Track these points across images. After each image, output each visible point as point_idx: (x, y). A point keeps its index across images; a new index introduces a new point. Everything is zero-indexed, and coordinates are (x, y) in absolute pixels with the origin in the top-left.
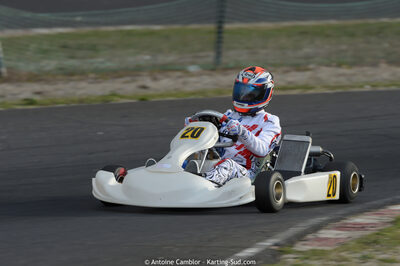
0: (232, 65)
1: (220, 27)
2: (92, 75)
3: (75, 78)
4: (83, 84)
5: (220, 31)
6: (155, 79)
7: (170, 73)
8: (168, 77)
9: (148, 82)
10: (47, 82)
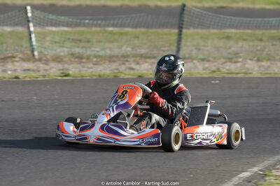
0: (187, 56)
1: (181, 31)
2: (95, 60)
3: (84, 60)
4: (91, 65)
5: (180, 34)
6: (138, 64)
7: (148, 60)
8: (146, 62)
9: (133, 66)
10: (66, 63)
